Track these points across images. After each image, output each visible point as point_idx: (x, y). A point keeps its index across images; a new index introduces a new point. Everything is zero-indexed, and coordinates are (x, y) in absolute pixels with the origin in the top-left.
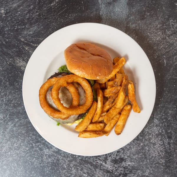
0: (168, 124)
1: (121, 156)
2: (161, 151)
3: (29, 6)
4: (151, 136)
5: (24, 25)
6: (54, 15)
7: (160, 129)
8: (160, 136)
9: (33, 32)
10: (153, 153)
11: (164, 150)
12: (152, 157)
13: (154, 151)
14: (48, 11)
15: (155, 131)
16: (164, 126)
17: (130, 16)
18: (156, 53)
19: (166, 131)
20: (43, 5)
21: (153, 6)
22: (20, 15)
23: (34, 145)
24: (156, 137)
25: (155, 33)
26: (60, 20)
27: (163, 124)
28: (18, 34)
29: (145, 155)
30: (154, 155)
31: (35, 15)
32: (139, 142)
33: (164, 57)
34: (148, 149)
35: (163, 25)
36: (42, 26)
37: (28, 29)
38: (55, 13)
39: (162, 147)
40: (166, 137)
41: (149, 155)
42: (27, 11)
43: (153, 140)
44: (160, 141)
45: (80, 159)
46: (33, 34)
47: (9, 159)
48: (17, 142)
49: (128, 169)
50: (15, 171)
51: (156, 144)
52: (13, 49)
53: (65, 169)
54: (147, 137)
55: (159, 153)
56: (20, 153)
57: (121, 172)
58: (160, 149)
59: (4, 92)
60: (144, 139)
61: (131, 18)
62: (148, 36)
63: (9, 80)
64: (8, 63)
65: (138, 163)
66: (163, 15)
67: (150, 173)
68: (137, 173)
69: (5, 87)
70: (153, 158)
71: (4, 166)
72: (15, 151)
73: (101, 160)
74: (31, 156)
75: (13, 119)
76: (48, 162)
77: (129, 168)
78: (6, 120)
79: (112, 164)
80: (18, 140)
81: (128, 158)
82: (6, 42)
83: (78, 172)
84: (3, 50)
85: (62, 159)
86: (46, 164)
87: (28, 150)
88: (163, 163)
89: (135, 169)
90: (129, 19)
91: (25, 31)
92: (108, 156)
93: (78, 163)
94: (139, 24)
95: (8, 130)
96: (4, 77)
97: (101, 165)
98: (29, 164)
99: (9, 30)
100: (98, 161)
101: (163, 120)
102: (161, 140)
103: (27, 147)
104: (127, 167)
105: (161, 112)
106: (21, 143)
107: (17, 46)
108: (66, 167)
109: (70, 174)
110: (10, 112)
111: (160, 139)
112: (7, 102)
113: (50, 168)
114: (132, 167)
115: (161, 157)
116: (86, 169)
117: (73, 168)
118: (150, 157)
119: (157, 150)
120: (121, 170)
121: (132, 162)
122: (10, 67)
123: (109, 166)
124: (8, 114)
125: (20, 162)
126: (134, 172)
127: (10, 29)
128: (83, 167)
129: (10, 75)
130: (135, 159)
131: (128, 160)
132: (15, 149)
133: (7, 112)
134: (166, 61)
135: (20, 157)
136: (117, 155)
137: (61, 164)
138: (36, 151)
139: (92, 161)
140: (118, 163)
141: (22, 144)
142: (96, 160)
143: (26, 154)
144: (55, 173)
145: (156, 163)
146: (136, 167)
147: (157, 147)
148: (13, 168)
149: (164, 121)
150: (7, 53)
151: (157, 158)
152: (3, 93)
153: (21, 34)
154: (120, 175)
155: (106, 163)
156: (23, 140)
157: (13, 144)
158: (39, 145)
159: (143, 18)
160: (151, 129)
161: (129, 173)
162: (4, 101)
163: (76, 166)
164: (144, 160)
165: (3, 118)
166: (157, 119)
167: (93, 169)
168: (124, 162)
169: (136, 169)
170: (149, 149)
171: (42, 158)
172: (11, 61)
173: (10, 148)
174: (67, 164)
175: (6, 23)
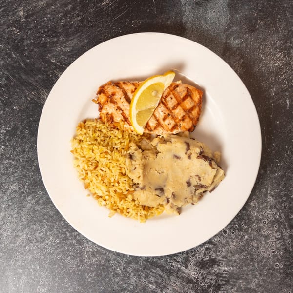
0: (291, 205)
1: (211, 256)
2: (277, 249)
3: (66, 5)
4: (261, 225)
5: (56, 36)
6: (106, 22)
7: (276, 213)
8: (277, 224)
9: (71, 48)
10: (264, 252)
11: (282, 247)
12: (263, 258)
13: (267, 249)
14: (96, 14)
15: (269, 216)
16: (283, 208)
17: (231, 25)
18: (273, 87)
19: (287, 217)
20: (88, 4)
21: (271, 10)
22: (49, 19)
23: (68, 235)
24: (269, 225)
25: (273, 55)
26: (115, 29)
27: (283, 205)
28: (45, 51)
29: (251, 255)
30: (266, 256)
31: (75, 21)
32: (242, 233)
33: (285, 95)
34: (256, 245)
35: (286, 42)
36: (87, 38)
37: (63, 43)
38: (108, 17)
39: (280, 243)
40: (287, 226)
41: (258, 256)
42: (61, 14)
43: (265, 230)
44: (276, 232)
45: (144, 260)
46: (71, 51)
47: (27, 257)
48: (40, 230)
49: (222, 277)
50: (37, 277)
51: (269, 238)
52: (37, 75)
53: (118, 275)
54: (255, 226)
55: (274, 252)
56: (44, 248)
57: (211, 283)
58: (276, 245)
59: (20, 146)
60: (250, 229)
61: (234, 28)
62: (261, 60)
63: (30, 127)
64: (28, 99)
65: (239, 268)
66: (287, 25)
67: (259, 285)
68: (237, 284)
69: (22, 139)
70: (265, 260)
71: (18, 269)
72: (37, 244)
73: (178, 262)
74: (62, 252)
75: (35, 192)
76: (91, 264)
77: (224, 275)
78: (23, 193)
79: (197, 269)
80: (43, 226)
81: (223, 259)
82: (26, 65)
83: (140, 281)
84: (22, 77)
85: (114, 260)
86: (88, 266)
87: (58, 244)
88: (280, 269)
89: (233, 278)
90: (231, 30)
91: (58, 46)
92: (191, 256)
93: (141, 266)
94: (246, 39)
95: (26, 210)
96: (22, 122)
97: (178, 271)
98: (59, 266)
99: (31, 43)
100: (173, 264)
101: (281, 198)
102: (278, 231)
103: (57, 238)
104: (222, 274)
105: (280, 185)
106: (46, 232)
107: (44, 71)
108: (120, 272)
109: (128, 283)
110: (30, 180)
111: (276, 229)
112: (25, 163)
113: (94, 273)
114: (230, 274)
115: (277, 258)
116: (153, 276)
117: (132, 274)
118: (260, 258)
119: (270, 247)
120: (212, 280)
121: (229, 266)
122: (32, 105)
123: (191, 271)
124: (27, 184)
125: (45, 263)
126: (232, 283)
127: (34, 43)
128: (149, 272)
129: (31, 119)
130: (235, 262)
131: (224, 263)
132: (37, 241)
133: (25, 180)
134: (289, 101)
135: (45, 255)
136: (205, 255)
137: (113, 268)
138: (71, 245)
139: (164, 264)
140: (206, 268)
141: (48, 234)
142: (170, 262)
143: (56, 249)
144: (101, 283)
145: (270, 269)
146: (236, 274)
147: (271, 241)
148: (33, 273)
149: (283, 200)
150: (27, 82)
151: (270, 260)
152: (20, 149)
153: (50, 52)
154: (209, 286)
155: (186, 267)
156: (51, 226)
157: (33, 232)
158: (76, 236)
159: (252, 29)
160: (261, 213)
161: (224, 285)
162: (21, 161)
163: (138, 270)
164: (249, 263)
165: (17, 190)
166: (273, 196)
167: (166, 277)
168: (216, 266)
169: (236, 277)
170: (258, 245)
171: (81, 256)
172: (33, 95)
173: (29, 240)
174: (122, 267)
175: (27, 33)
